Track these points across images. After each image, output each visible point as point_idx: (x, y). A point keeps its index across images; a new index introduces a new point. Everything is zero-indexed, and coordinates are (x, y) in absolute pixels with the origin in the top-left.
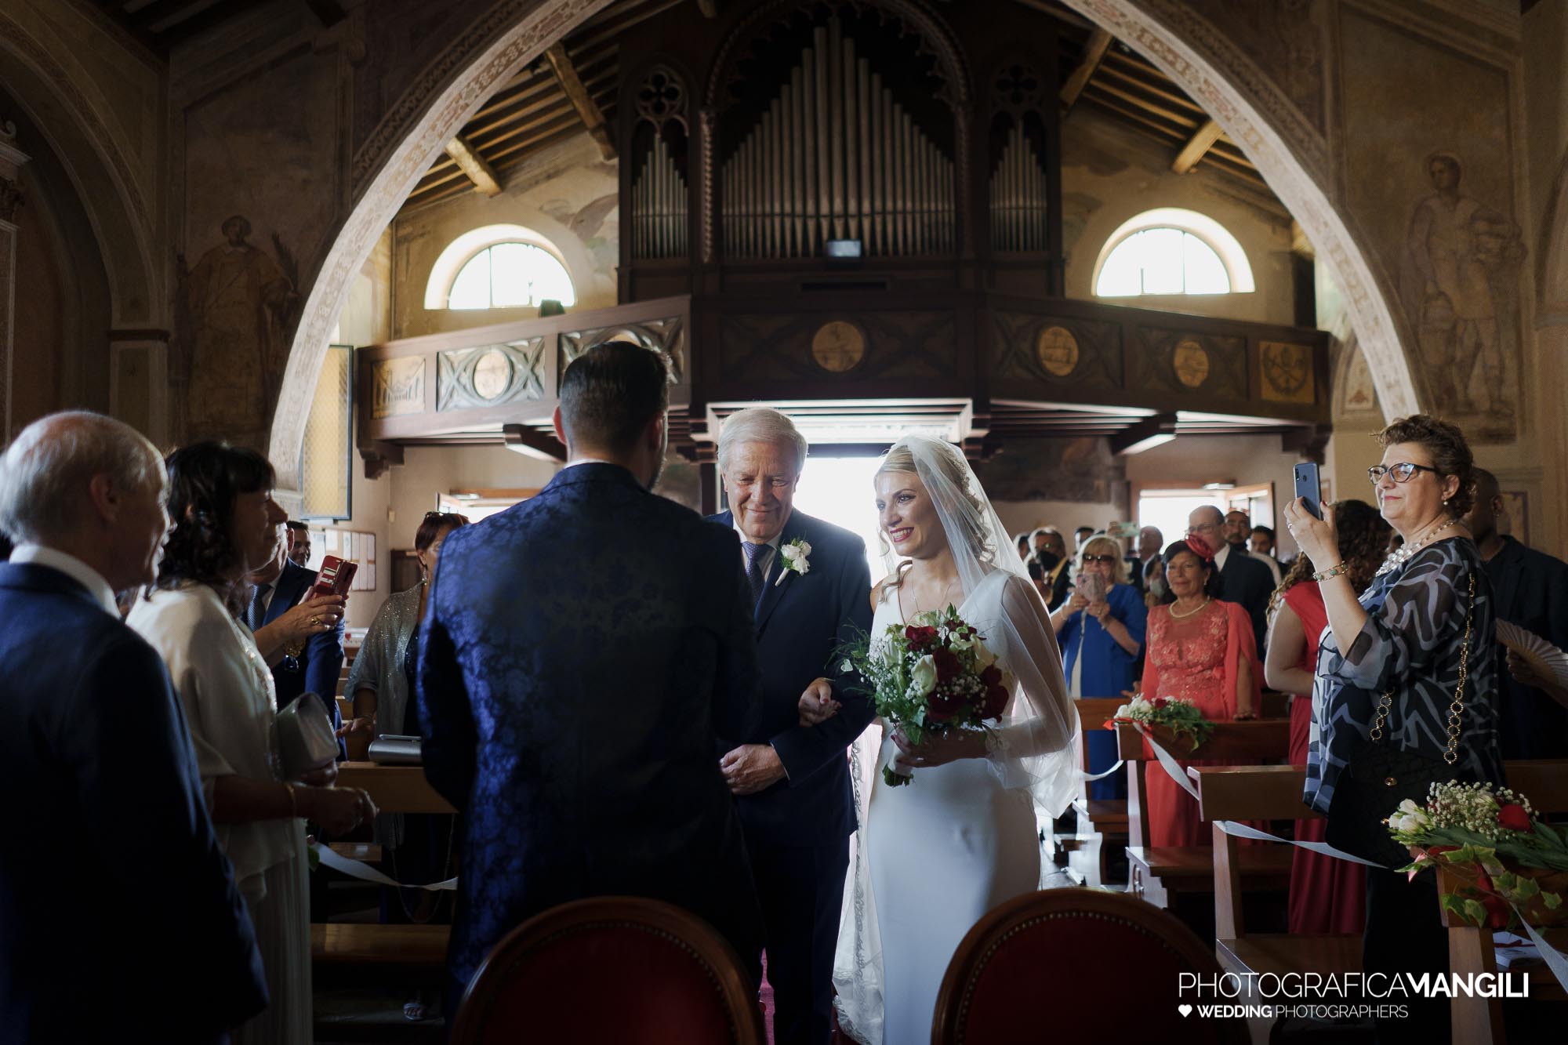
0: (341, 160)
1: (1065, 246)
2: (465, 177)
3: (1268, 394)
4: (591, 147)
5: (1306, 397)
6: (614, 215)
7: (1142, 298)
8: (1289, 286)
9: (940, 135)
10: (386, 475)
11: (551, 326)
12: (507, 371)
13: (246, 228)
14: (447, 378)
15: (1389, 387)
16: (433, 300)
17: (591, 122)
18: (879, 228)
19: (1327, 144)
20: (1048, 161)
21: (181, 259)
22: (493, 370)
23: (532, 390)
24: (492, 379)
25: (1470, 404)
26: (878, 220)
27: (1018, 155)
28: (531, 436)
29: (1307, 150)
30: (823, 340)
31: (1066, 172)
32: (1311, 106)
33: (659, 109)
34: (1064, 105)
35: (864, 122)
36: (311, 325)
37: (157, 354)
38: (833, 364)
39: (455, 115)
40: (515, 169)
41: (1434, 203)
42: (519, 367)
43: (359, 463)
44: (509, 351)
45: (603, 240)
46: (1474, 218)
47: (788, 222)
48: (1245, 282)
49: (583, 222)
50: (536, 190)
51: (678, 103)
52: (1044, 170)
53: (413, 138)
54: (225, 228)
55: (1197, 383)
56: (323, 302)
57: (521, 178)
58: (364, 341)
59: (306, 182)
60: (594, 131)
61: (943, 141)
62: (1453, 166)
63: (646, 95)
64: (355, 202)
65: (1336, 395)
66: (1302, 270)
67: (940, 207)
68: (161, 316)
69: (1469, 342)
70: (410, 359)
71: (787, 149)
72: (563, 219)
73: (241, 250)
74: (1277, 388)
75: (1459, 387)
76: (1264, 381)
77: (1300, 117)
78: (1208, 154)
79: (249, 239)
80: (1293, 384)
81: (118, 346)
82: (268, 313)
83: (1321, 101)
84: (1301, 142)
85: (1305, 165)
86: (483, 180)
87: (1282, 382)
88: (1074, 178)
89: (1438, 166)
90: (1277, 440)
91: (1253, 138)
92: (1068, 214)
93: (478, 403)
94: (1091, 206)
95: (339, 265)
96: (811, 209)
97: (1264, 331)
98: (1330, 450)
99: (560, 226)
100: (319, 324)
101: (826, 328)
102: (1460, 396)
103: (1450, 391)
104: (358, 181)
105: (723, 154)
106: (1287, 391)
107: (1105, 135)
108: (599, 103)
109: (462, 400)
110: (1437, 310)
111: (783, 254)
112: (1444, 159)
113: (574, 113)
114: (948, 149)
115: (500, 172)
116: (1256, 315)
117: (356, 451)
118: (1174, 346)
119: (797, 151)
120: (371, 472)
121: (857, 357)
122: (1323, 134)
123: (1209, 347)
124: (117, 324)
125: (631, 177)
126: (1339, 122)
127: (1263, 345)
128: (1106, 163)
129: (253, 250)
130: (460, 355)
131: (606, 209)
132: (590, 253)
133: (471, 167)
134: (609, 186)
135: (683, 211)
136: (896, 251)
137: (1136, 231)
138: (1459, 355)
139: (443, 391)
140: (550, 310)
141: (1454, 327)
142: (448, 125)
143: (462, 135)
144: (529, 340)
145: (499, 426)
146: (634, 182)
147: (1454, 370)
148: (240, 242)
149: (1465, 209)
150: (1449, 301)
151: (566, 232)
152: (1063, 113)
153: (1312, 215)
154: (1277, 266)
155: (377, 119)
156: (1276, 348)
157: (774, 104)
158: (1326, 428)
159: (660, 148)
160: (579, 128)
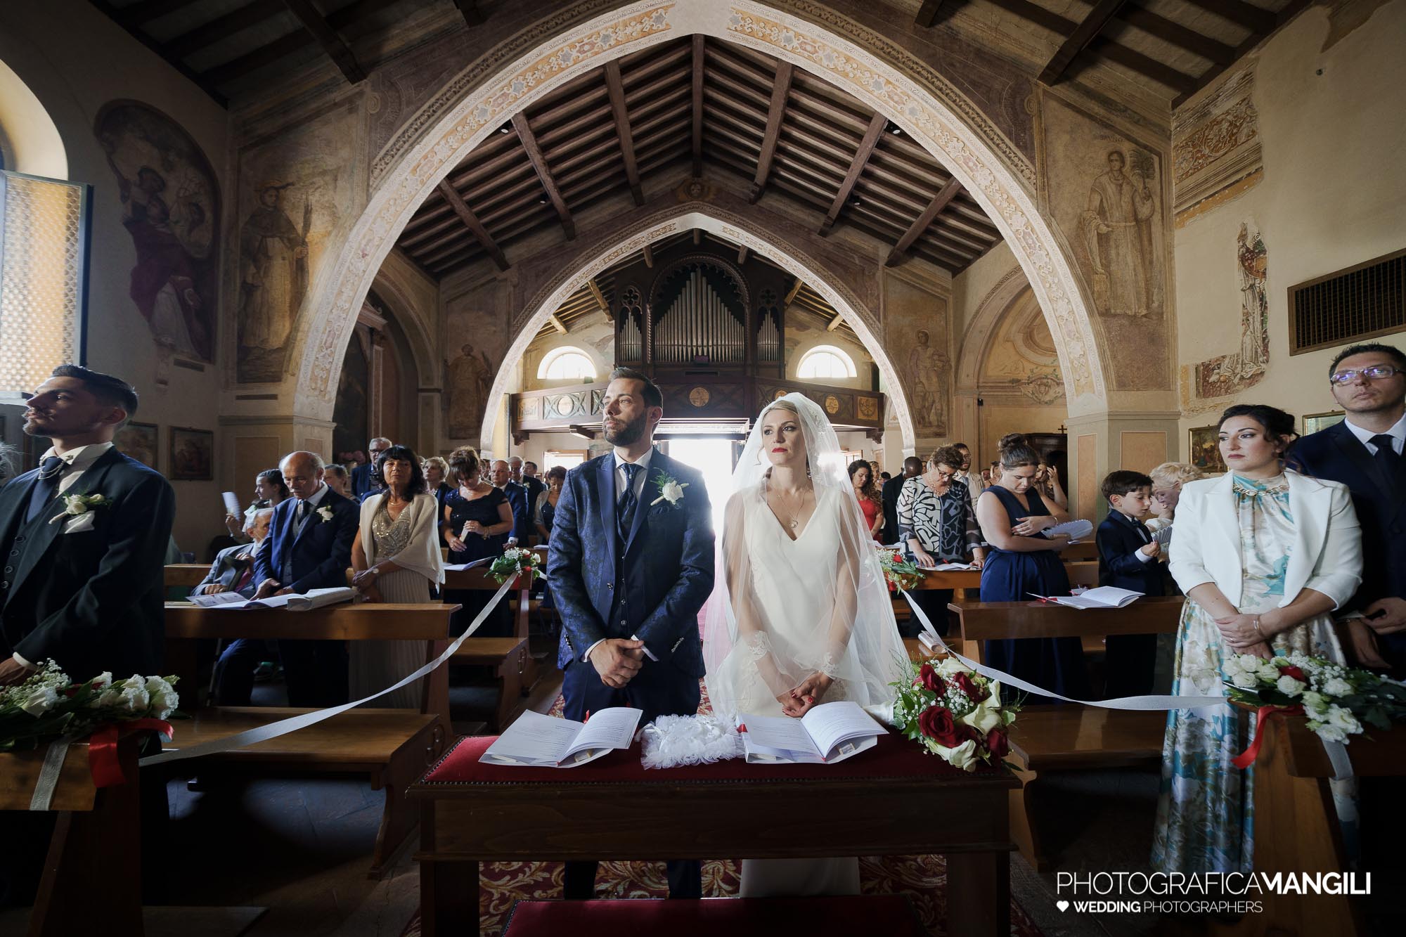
0: (509, 323)
1: (786, 358)
2: (553, 327)
3: (861, 416)
4: (602, 316)
5: (875, 418)
6: (613, 343)
7: (816, 379)
8: (870, 376)
9: (739, 315)
10: (522, 444)
11: (589, 387)
12: (571, 404)
13: (471, 349)
14: (547, 407)
15: (902, 416)
16: (540, 375)
17: (603, 307)
18: (715, 351)
19: (881, 326)
20: (780, 325)
21: (446, 361)
22: (566, 404)
23: (581, 412)
24: (565, 407)
25: (930, 423)
26: (715, 348)
27: (769, 323)
28: (580, 430)
29: (874, 328)
30: (694, 394)
31: (787, 330)
32: (875, 311)
33: (630, 303)
34: (787, 305)
35: (710, 310)
36: (497, 387)
37: (437, 398)
38: (697, 404)
39: (553, 307)
40: (573, 324)
41: (919, 349)
42: (576, 403)
43: (512, 439)
44: (572, 397)
45: (608, 353)
46: (933, 354)
47: (680, 348)
48: (854, 374)
49: (600, 345)
50: (581, 333)
51: (638, 301)
52: (778, 330)
53: (536, 315)
54: (463, 349)
55: (834, 412)
56: (502, 379)
57: (575, 328)
58: (514, 392)
59: (495, 332)
60: (604, 310)
61: (740, 318)
62: (926, 334)
63: (626, 297)
64: (514, 340)
65: (886, 417)
66: (875, 371)
67: (739, 343)
68: (438, 383)
69: (930, 400)
70: (531, 399)
71: (680, 320)
72: (592, 344)
73: (470, 358)
74: (864, 415)
75: (927, 417)
76: (859, 412)
77: (872, 316)
78: (840, 324)
79: (472, 354)
80: (870, 413)
81: (422, 394)
82: (480, 382)
83: (879, 308)
84: (871, 324)
85: (873, 333)
86: (560, 328)
87: (866, 412)
88: (789, 332)
89: (921, 335)
90: (864, 433)
91: (854, 322)
92: (787, 346)
93: (560, 417)
94: (796, 343)
95: (508, 364)
96: (689, 343)
97: (861, 393)
98: (883, 438)
99: (591, 347)
100: (500, 387)
101: (695, 390)
102: (927, 420)
103: (923, 418)
104: (515, 331)
105: (655, 321)
106: (868, 415)
107: (802, 315)
108: (607, 299)
109: (553, 415)
110: (919, 388)
111: (678, 360)
112: (923, 332)
113: (597, 303)
114: (742, 323)
115: (567, 325)
116: (858, 387)
117: (511, 435)
118: (826, 398)
119: (684, 321)
120: (517, 443)
121: (707, 401)
122: (880, 322)
123: (839, 398)
124: (421, 386)
125: (620, 328)
126: (885, 317)
127: (859, 398)
128: (802, 327)
129: (474, 357)
130: (552, 398)
131: (609, 340)
132: (603, 358)
133: (556, 324)
134: (612, 331)
135: (640, 343)
136: (722, 360)
137: (813, 353)
138: (927, 404)
139: (546, 411)
140: (588, 381)
141: (925, 394)
142: (550, 310)
143: (556, 315)
144: (580, 392)
145: (568, 426)
146: (621, 331)
147: (925, 410)
148: (469, 355)
149: (930, 351)
150: (923, 384)
151: (593, 348)
152: (786, 307)
153: (875, 352)
154: (866, 368)
155: (523, 308)
156: (864, 399)
157: (675, 302)
158: (882, 429)
159: (631, 318)
160: (599, 308)
